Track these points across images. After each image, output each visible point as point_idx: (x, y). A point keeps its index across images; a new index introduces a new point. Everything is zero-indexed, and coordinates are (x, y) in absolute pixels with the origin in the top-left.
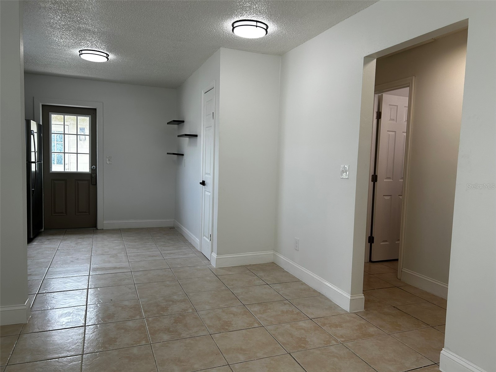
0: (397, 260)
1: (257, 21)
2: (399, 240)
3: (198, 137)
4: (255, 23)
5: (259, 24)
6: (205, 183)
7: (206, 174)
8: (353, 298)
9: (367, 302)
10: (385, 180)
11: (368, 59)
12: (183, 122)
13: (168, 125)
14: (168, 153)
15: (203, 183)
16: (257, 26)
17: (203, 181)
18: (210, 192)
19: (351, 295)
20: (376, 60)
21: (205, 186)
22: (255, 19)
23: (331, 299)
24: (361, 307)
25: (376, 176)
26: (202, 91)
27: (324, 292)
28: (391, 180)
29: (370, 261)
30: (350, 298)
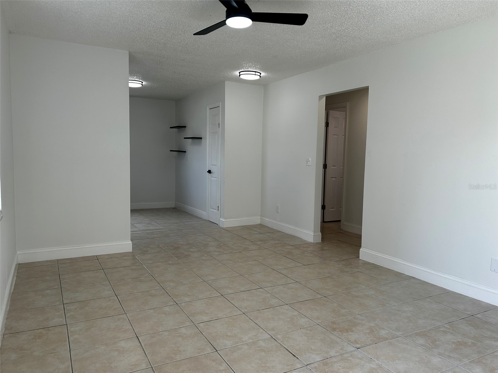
0: (340, 221)
1: (255, 72)
2: (341, 208)
3: (202, 139)
4: (254, 73)
5: (257, 73)
6: (211, 171)
7: (212, 165)
8: (315, 234)
9: (323, 239)
10: (332, 167)
11: (321, 97)
12: (185, 127)
13: (171, 129)
14: (171, 151)
15: (209, 172)
16: (255, 75)
17: (209, 170)
18: (216, 178)
19: (314, 232)
20: (325, 97)
21: (211, 174)
22: (254, 71)
23: (302, 238)
24: (319, 240)
25: (326, 165)
26: (207, 108)
27: (297, 235)
28: (336, 167)
29: (323, 221)
30: (313, 234)
